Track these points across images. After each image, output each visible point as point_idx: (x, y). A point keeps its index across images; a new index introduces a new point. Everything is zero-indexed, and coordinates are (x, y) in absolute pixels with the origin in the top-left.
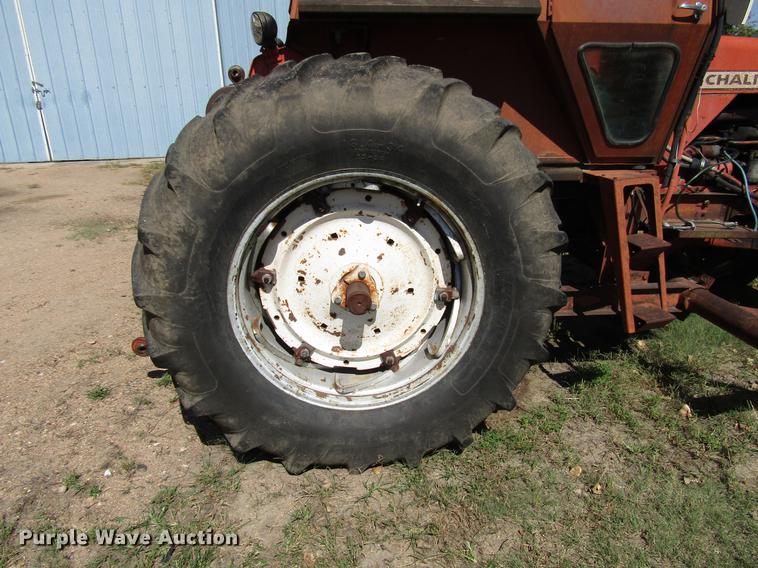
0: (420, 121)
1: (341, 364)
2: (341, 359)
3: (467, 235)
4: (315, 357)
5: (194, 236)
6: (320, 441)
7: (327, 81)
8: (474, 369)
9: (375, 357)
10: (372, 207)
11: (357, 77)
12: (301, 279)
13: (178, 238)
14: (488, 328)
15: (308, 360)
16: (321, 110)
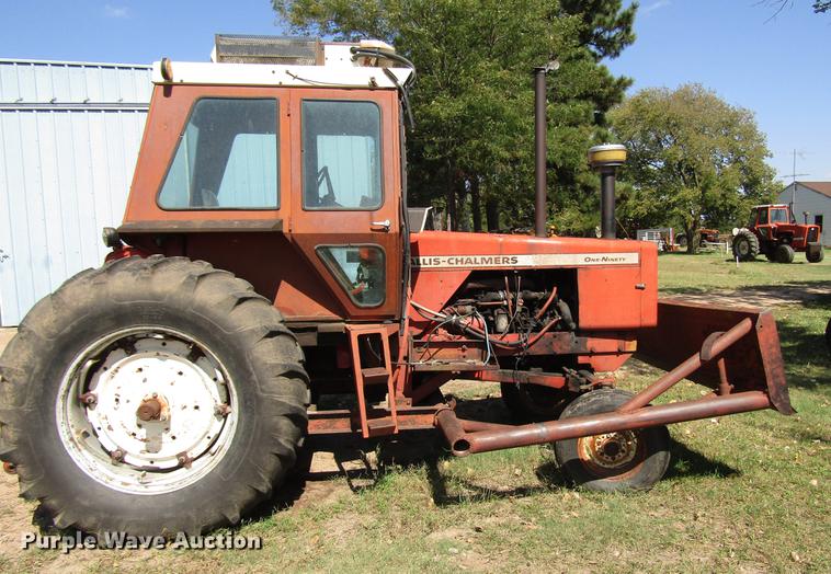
0: (182, 296)
1: (148, 464)
2: (147, 459)
3: (223, 366)
4: (127, 459)
5: (33, 369)
7: (126, 273)
8: (233, 461)
9: (172, 458)
11: (142, 271)
12: (117, 400)
15: (123, 462)
16: (118, 290)
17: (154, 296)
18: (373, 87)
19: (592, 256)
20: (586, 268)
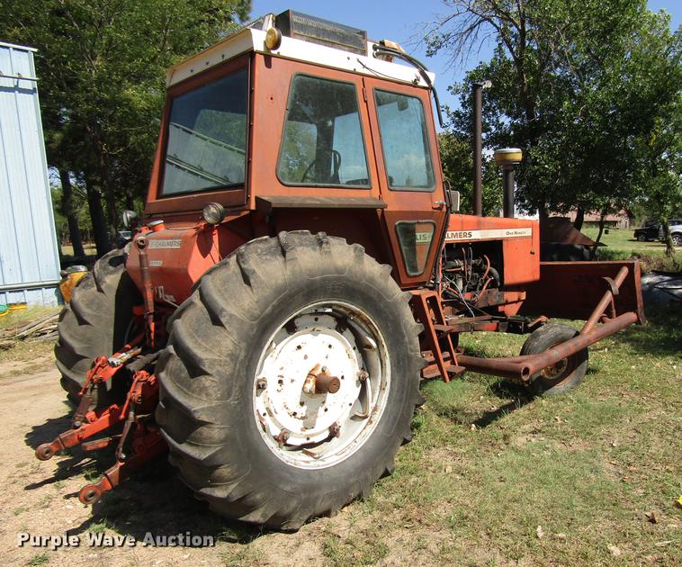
0: (357, 269)
1: (305, 441)
2: (305, 436)
4: (289, 440)
5: (238, 357)
6: (316, 494)
7: (305, 248)
8: (392, 418)
9: (324, 430)
10: (320, 325)
11: (324, 246)
12: (280, 382)
13: (228, 359)
14: (396, 388)
16: (310, 265)
17: (339, 271)
18: (415, 84)
19: (511, 231)
20: (507, 239)
